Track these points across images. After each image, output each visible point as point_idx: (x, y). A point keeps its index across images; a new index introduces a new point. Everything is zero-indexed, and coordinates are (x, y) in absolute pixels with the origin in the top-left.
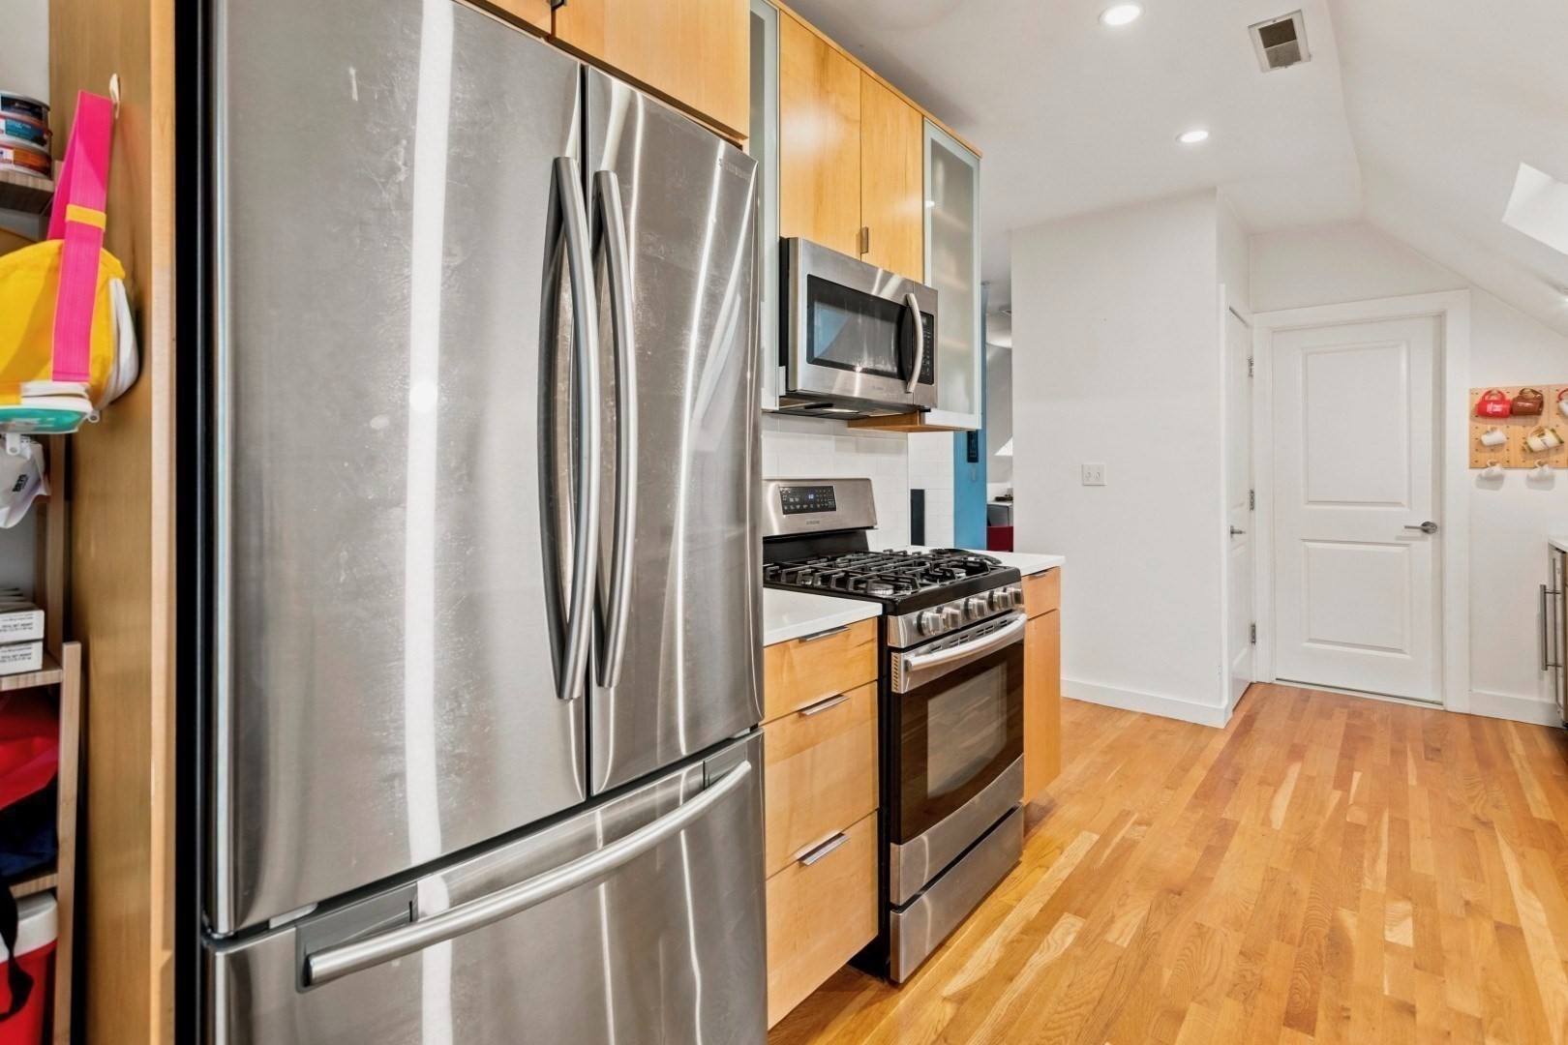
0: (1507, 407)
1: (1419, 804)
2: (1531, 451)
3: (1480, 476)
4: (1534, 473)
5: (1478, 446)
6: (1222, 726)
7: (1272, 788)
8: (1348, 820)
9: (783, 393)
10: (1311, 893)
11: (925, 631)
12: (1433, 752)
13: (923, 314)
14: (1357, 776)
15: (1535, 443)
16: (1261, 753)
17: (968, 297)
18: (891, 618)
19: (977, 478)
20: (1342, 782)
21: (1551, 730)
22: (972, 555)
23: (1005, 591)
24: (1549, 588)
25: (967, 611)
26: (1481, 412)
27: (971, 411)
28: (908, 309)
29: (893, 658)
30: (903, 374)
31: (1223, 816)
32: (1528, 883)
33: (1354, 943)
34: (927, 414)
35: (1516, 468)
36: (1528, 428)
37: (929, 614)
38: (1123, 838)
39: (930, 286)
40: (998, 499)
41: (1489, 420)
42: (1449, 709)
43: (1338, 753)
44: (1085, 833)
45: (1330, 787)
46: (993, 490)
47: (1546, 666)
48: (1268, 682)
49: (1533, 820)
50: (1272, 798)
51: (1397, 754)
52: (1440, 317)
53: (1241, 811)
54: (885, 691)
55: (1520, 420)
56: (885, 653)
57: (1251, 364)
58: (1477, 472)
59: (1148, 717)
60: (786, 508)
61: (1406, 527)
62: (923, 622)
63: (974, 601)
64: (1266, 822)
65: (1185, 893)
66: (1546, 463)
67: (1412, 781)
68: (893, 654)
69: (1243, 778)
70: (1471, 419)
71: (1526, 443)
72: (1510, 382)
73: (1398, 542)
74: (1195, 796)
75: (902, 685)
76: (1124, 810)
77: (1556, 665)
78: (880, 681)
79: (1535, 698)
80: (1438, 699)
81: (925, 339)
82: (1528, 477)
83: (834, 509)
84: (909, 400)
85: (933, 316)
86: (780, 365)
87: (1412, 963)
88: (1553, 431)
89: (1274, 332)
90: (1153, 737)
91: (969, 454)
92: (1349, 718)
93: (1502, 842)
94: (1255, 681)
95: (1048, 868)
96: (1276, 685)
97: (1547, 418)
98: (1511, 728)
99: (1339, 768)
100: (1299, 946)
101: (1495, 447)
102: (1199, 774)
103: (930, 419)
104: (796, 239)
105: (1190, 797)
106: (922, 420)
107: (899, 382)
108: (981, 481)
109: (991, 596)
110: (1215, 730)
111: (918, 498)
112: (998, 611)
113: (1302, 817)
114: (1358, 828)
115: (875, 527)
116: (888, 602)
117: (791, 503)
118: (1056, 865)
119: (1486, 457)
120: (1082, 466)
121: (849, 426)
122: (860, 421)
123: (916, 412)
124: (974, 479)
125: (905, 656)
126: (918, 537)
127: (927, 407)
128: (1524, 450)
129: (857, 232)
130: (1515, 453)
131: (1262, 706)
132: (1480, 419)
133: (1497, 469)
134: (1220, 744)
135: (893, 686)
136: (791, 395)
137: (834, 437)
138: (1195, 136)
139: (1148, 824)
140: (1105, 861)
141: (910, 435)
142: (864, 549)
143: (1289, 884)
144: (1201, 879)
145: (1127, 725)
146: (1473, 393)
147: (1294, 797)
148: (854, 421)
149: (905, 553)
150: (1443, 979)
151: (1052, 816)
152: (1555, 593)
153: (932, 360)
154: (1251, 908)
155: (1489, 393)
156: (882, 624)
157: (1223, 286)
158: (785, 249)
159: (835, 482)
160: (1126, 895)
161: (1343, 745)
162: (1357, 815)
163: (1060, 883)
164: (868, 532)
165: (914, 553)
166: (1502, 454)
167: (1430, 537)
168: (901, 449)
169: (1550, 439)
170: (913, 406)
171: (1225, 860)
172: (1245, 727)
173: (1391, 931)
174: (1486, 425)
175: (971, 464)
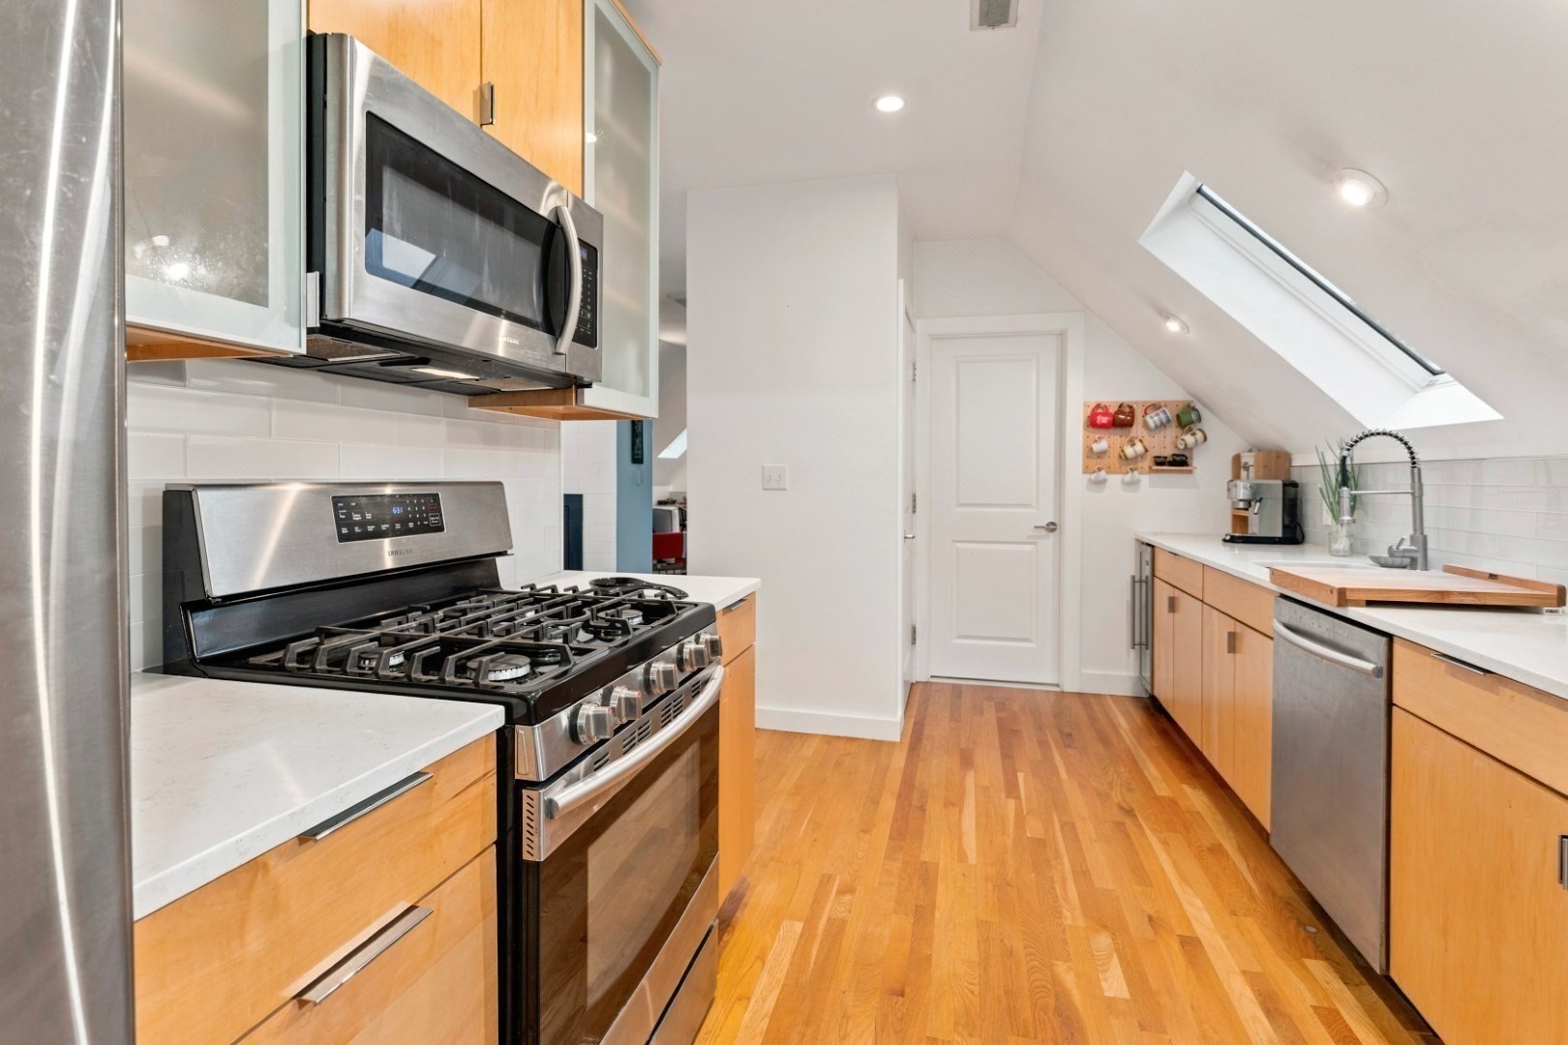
0: (1111, 419)
1: (1078, 803)
2: (1126, 458)
3: (1090, 480)
4: (1128, 477)
5: (1089, 453)
6: (898, 740)
7: (957, 809)
8: (1029, 835)
9: (314, 322)
10: (1025, 948)
11: (582, 738)
12: (1067, 738)
13: (583, 243)
14: (1021, 776)
15: (1129, 451)
16: (936, 767)
17: (642, 244)
18: (521, 730)
19: (642, 481)
20: (1012, 789)
21: (1137, 699)
22: (650, 586)
23: (697, 641)
24: (1137, 578)
25: (647, 685)
26: (1092, 423)
27: (645, 393)
28: (558, 231)
29: (525, 800)
30: (552, 325)
31: (922, 859)
32: (1184, 879)
33: (1082, 1011)
34: (586, 390)
35: (1115, 473)
36: (1123, 438)
37: (590, 707)
38: (829, 919)
39: (592, 204)
40: (661, 503)
41: (1096, 430)
42: (1066, 690)
43: (998, 753)
44: (786, 924)
45: (1003, 796)
46: (659, 492)
47: (1134, 645)
48: (925, 680)
49: (1157, 799)
50: (960, 820)
51: (1043, 744)
52: (1062, 335)
53: (936, 850)
54: (510, 858)
55: (1118, 431)
56: (510, 792)
57: (915, 369)
58: (1087, 476)
59: (829, 740)
60: (344, 531)
61: (1036, 527)
62: (579, 721)
63: (658, 666)
64: (962, 857)
65: (907, 990)
66: (1136, 469)
67: (1063, 774)
68: (525, 792)
69: (929, 800)
70: (1085, 430)
71: (1122, 451)
72: (1112, 396)
73: (1029, 540)
74: (891, 838)
75: (540, 844)
76: (824, 875)
77: (1141, 644)
78: (500, 844)
79: (1124, 674)
80: (1056, 682)
81: (585, 281)
82: (1123, 480)
83: (440, 529)
84: (558, 366)
85: (595, 250)
86: (309, 269)
87: (1136, 1024)
88: (1141, 441)
89: (933, 339)
90: (838, 764)
91: (633, 454)
92: (997, 711)
93: (1148, 831)
94: (914, 682)
95: (749, 999)
96: (931, 683)
97: (1137, 430)
98: (1109, 699)
99: (1005, 771)
100: (1035, 1038)
101: (1102, 454)
102: (889, 804)
103: (592, 397)
104: (341, 38)
105: (886, 840)
106: (579, 399)
107: (544, 337)
108: (647, 483)
109: (680, 651)
110: (892, 744)
111: (573, 507)
112: (689, 670)
113: (991, 841)
114: (1040, 844)
115: (509, 552)
116: (514, 701)
117: (357, 523)
118: (758, 990)
119: (1094, 463)
120: (763, 468)
121: (471, 405)
122: (488, 399)
123: (571, 387)
124: (639, 482)
125: (545, 794)
126: (573, 558)
127: (587, 379)
128: (1120, 457)
129: (476, 85)
130: (1113, 460)
131: (926, 709)
132: (1090, 429)
133: (1103, 474)
134: (899, 760)
135: (525, 848)
136: (334, 330)
137: (445, 419)
138: (890, 104)
139: (852, 891)
140: (815, 963)
141: (564, 424)
142: (492, 585)
143: (1002, 941)
144: (919, 961)
145: (811, 751)
146: (1086, 406)
147: (978, 816)
148: (477, 395)
149: (554, 589)
150: (1168, 1037)
151: (746, 905)
152: (1141, 581)
153: (594, 312)
154: (976, 990)
155: (1098, 406)
156: (504, 740)
157: (901, 281)
158: (319, 52)
159: (442, 488)
160: (845, 1017)
161: (1001, 743)
162: (1034, 828)
163: (767, 1020)
164: (499, 560)
165: (567, 590)
166: (1105, 461)
167: (1052, 535)
168: (552, 443)
169: (1139, 448)
170: (565, 376)
171: (936, 922)
172: (916, 734)
173: (1106, 980)
174: (1096, 434)
175: (636, 466)
